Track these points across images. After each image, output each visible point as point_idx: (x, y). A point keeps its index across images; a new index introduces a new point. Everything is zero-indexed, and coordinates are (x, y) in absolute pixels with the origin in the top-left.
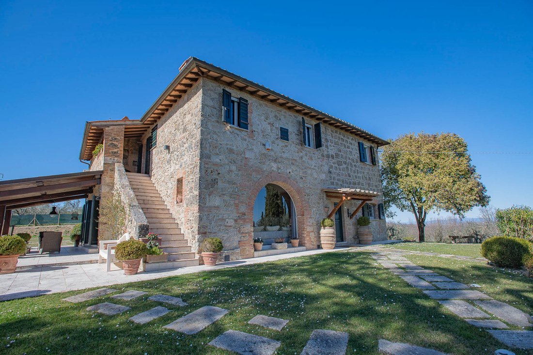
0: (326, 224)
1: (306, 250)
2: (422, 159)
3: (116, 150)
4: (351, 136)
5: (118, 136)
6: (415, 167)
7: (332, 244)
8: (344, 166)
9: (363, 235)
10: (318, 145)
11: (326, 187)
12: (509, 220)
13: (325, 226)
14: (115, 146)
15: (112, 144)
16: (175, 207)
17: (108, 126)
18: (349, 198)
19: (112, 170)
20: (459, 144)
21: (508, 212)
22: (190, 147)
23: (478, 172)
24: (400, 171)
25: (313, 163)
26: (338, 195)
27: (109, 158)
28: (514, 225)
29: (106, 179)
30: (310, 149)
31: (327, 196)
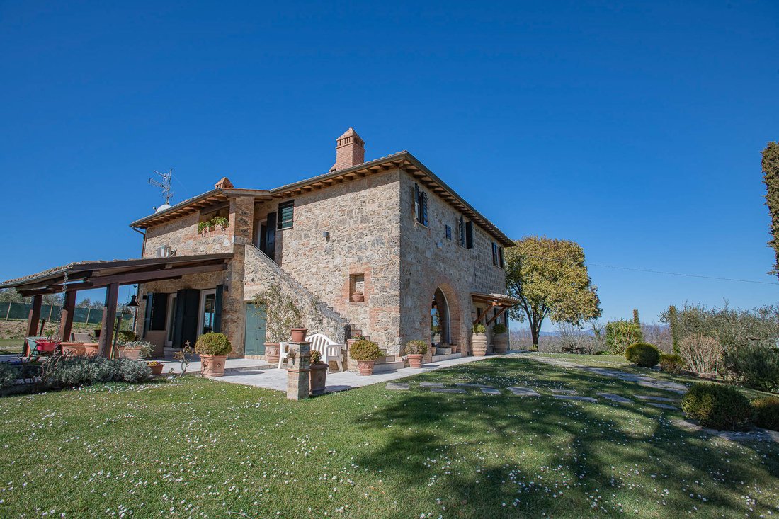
0: (479, 330)
1: (462, 357)
2: (549, 266)
3: (245, 228)
4: (488, 236)
5: (248, 209)
6: (540, 274)
7: (484, 351)
8: (484, 268)
9: (499, 343)
10: (470, 245)
11: (474, 291)
12: (618, 332)
13: (477, 333)
14: (245, 222)
15: (242, 219)
16: (347, 306)
17: (238, 196)
18: (500, 304)
19: (242, 254)
20: (579, 254)
21: (618, 324)
22: (379, 241)
23: (593, 284)
24: (525, 278)
25: (464, 264)
26: (488, 300)
27: (239, 237)
28: (621, 337)
29: (236, 264)
30: (463, 249)
31: (474, 300)
